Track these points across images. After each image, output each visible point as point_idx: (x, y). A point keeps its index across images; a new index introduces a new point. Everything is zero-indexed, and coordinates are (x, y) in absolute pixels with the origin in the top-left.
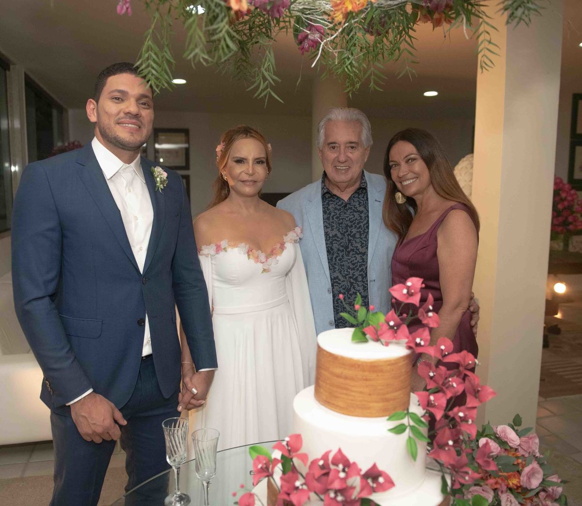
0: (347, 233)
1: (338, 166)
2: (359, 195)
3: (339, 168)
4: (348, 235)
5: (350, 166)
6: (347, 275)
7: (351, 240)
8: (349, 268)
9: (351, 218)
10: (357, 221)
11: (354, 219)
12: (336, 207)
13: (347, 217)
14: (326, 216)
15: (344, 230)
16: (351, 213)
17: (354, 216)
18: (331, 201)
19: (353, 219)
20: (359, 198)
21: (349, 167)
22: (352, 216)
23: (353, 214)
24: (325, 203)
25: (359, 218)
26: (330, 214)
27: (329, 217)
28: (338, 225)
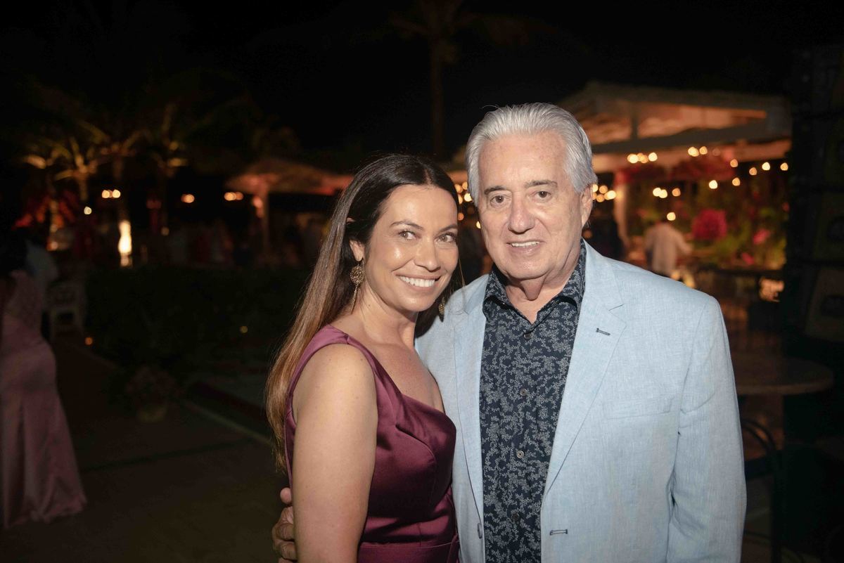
0: (523, 405)
1: (515, 242)
2: (562, 313)
3: (517, 245)
4: (526, 409)
5: (542, 238)
6: (512, 507)
7: (531, 421)
8: (519, 490)
9: (535, 369)
10: (547, 378)
11: (542, 370)
12: (507, 336)
13: (527, 365)
14: (488, 353)
15: (517, 397)
16: (535, 355)
17: (542, 366)
18: (504, 318)
19: (539, 370)
20: (562, 321)
21: (541, 241)
22: (537, 364)
23: (540, 360)
24: (492, 323)
25: (552, 370)
26: (494, 349)
27: (493, 357)
28: (505, 379)
